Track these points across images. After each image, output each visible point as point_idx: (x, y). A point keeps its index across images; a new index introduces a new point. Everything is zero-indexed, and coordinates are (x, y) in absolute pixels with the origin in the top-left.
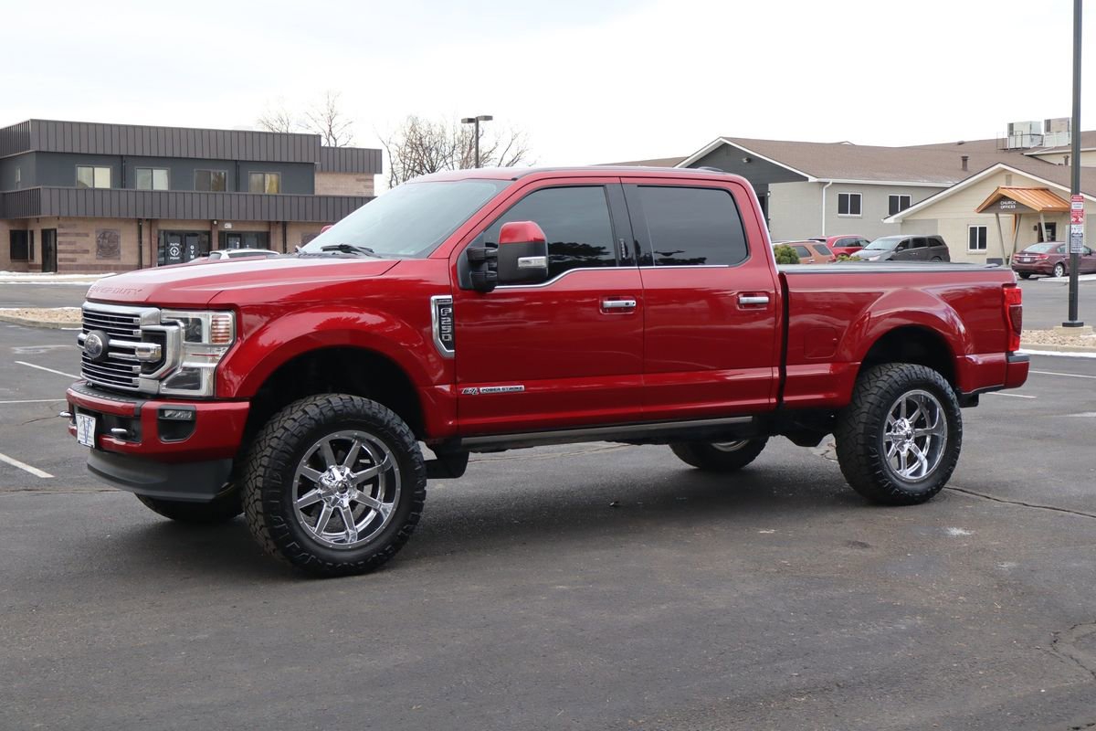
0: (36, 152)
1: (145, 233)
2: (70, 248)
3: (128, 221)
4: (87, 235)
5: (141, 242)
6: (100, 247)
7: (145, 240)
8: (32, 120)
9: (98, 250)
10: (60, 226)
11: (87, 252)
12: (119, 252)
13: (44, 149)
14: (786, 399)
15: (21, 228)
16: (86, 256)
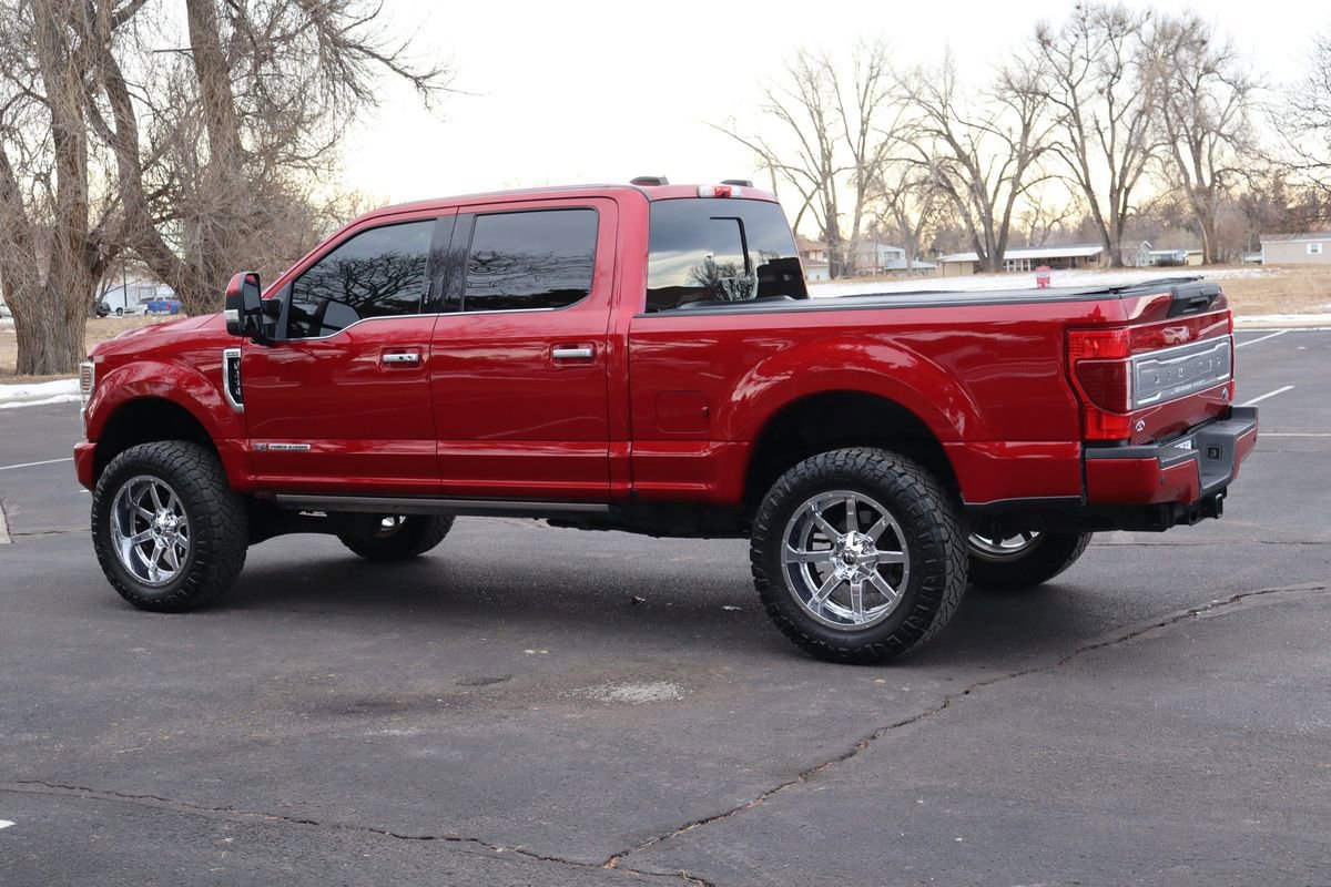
14: (637, 485)
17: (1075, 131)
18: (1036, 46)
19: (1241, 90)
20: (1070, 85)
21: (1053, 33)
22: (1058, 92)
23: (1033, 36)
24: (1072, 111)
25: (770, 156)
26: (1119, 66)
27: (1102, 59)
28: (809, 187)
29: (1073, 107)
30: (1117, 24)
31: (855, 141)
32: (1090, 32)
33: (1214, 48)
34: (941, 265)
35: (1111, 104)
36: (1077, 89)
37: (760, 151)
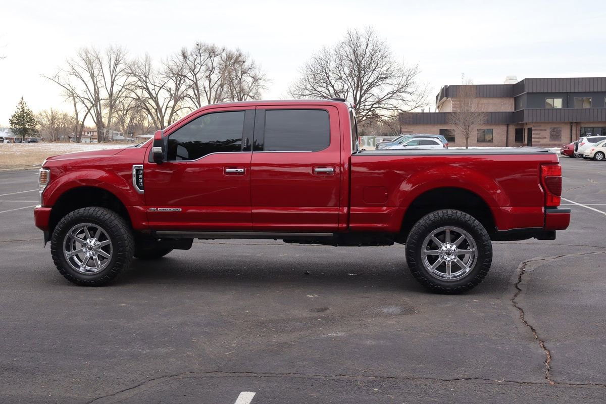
0: (527, 93)
1: (574, 128)
2: (537, 136)
3: (565, 123)
4: (545, 130)
5: (571, 133)
6: (552, 135)
7: (574, 132)
8: (526, 79)
9: (550, 137)
10: (534, 126)
11: (545, 138)
12: (561, 138)
13: (531, 91)
14: (351, 225)
15: (521, 128)
16: (545, 140)
17: (196, 92)
18: (181, 57)
19: (255, 80)
20: (194, 73)
21: (188, 53)
22: (190, 75)
23: (180, 53)
24: (195, 83)
25: (73, 92)
26: (213, 68)
27: (206, 65)
28: (90, 105)
29: (195, 81)
30: (212, 52)
31: (109, 88)
32: (202, 54)
33: (247, 65)
34: (138, 139)
35: (210, 82)
36: (197, 75)
37: (69, 90)
